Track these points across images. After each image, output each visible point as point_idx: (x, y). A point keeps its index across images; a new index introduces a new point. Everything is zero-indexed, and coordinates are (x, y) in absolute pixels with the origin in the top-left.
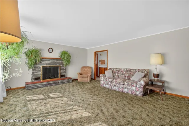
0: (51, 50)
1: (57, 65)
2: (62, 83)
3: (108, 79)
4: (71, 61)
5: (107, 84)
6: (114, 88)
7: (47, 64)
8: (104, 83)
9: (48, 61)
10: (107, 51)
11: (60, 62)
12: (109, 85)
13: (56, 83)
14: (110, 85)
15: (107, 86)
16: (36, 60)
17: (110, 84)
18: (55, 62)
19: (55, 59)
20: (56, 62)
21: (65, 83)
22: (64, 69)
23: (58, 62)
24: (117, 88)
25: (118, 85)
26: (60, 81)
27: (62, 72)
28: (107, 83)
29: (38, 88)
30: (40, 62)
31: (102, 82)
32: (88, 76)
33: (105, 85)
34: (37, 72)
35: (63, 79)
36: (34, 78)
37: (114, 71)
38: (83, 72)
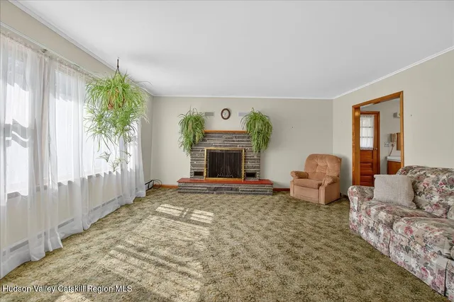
0: (226, 114)
1: (238, 148)
2: (246, 193)
3: (373, 211)
4: (272, 137)
5: (373, 230)
6: (401, 258)
7: (216, 145)
8: (360, 223)
9: (219, 137)
10: (399, 99)
11: (243, 141)
12: (378, 235)
13: (232, 189)
14: (382, 236)
15: (372, 238)
16: (195, 136)
17: (382, 231)
18: (234, 141)
19: (234, 133)
20: (235, 139)
21: (255, 193)
22: (255, 157)
23: (239, 141)
24: (413, 263)
25: (418, 247)
26: (241, 187)
27: (249, 164)
28: (371, 225)
29: (196, 193)
30: (203, 140)
31: (354, 215)
32: (320, 185)
33: (362, 231)
34: (198, 160)
35: (251, 183)
36: (193, 171)
37: (425, 181)
38: (309, 171)
